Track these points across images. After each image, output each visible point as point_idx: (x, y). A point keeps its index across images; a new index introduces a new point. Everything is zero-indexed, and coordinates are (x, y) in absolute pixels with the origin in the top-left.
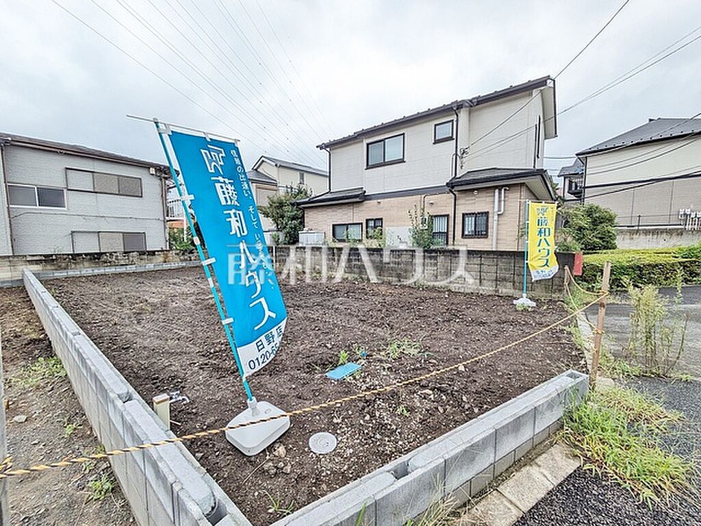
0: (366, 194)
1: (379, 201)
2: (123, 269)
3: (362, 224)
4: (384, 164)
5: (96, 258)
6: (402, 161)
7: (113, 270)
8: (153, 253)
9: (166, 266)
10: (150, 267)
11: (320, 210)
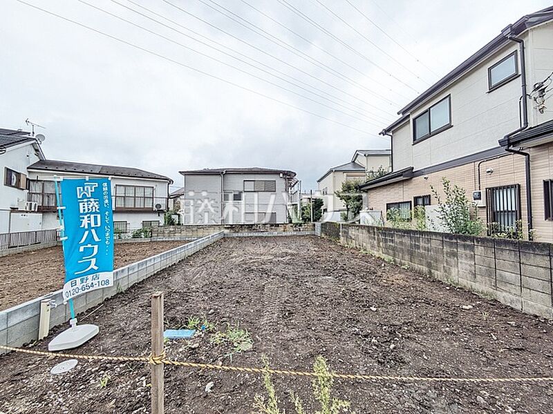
0: (414, 171)
1: (426, 176)
2: (260, 234)
3: (411, 202)
4: (431, 135)
5: (250, 227)
6: (450, 126)
7: (256, 234)
8: (277, 225)
9: (284, 234)
10: (275, 234)
11: (377, 190)
